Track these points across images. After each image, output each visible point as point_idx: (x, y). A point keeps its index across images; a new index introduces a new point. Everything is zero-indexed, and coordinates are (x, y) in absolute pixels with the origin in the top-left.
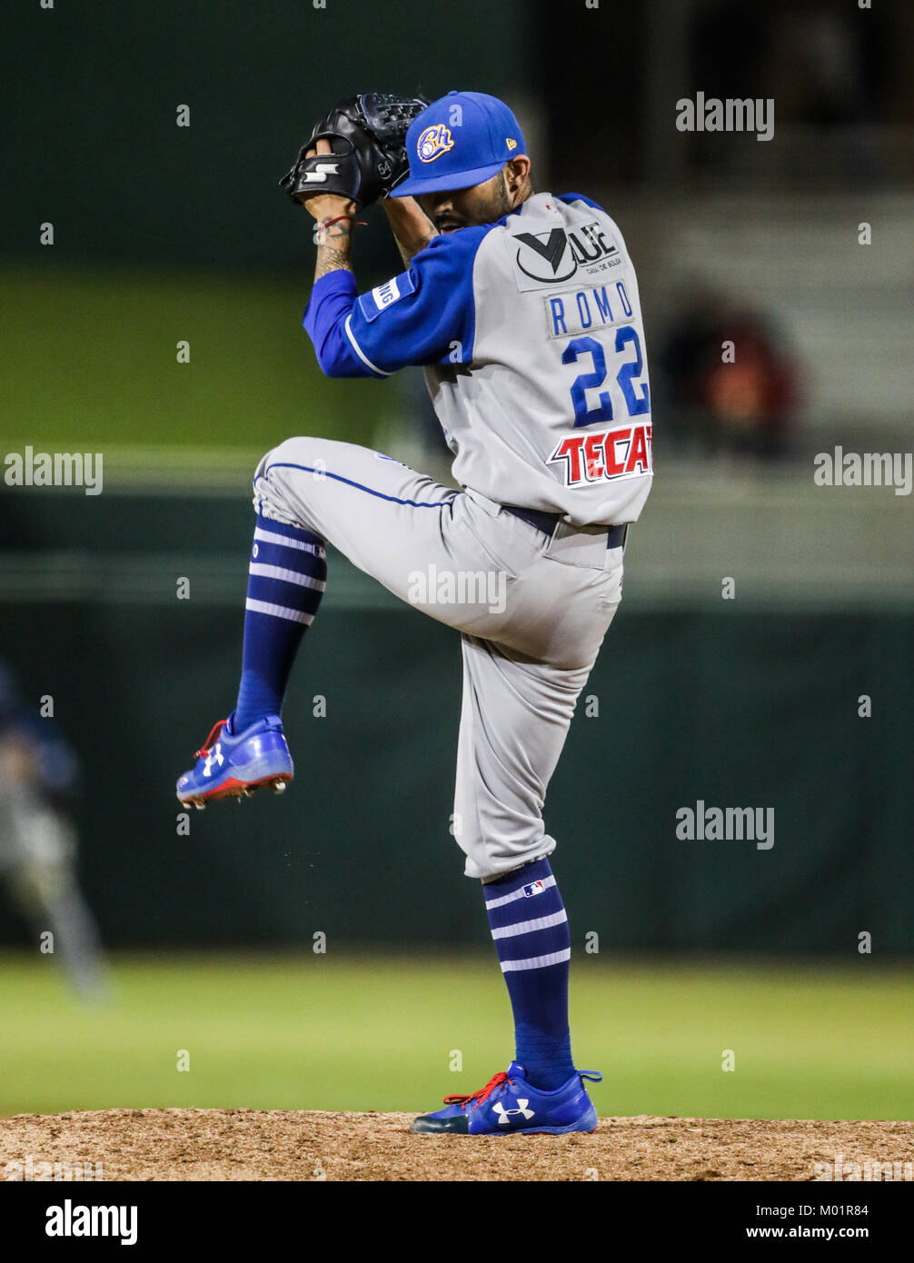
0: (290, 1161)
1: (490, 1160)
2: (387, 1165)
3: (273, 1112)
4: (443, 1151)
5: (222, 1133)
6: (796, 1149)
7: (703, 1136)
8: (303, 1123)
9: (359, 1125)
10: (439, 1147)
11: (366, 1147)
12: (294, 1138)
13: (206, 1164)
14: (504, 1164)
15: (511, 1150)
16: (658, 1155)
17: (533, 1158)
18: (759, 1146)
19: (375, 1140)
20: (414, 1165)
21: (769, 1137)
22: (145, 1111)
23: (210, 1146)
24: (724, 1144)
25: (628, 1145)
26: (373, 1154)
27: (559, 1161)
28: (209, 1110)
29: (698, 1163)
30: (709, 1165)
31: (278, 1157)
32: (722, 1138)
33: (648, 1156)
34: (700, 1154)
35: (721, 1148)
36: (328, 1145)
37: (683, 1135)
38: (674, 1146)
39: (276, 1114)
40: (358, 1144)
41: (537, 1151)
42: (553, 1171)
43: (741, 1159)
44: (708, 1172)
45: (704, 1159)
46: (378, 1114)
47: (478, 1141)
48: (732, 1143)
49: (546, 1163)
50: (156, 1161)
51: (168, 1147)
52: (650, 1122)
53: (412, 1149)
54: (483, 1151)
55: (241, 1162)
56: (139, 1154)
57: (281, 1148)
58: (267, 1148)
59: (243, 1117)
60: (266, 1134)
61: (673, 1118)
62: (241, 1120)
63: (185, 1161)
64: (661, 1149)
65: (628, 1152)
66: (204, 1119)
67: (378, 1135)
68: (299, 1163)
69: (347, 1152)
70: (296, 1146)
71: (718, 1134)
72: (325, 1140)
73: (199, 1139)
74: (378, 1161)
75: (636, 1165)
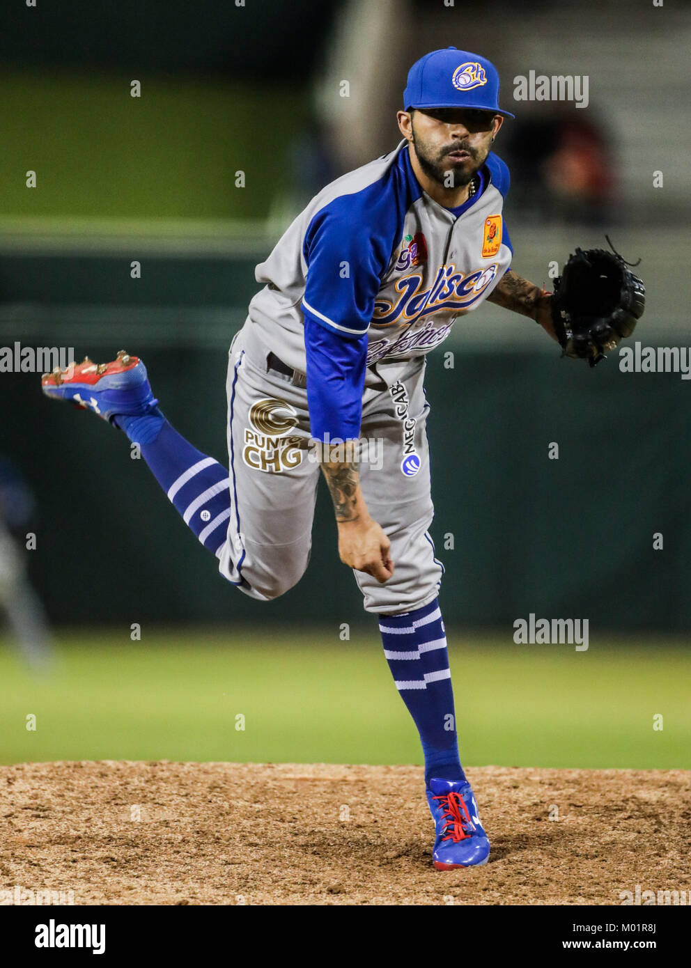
0: (203, 804)
1: (367, 803)
2: (282, 807)
4: (328, 796)
5: (147, 781)
6: (617, 793)
7: (540, 783)
8: (213, 773)
9: (260, 775)
10: (325, 792)
11: (265, 792)
12: (206, 786)
13: (134, 806)
14: (378, 806)
15: (384, 795)
16: (503, 799)
18: (586, 792)
19: (273, 787)
20: (304, 807)
21: (595, 783)
22: (84, 763)
23: (137, 792)
24: (558, 789)
26: (270, 799)
28: (136, 763)
29: (536, 804)
30: (546, 807)
31: (194, 801)
32: (556, 785)
33: (496, 800)
34: (539, 798)
35: (556, 793)
36: (234, 791)
37: (524, 782)
38: (517, 791)
39: (192, 766)
40: (259, 790)
42: (418, 812)
43: (571, 801)
44: (545, 812)
45: (541, 802)
46: (274, 765)
47: (356, 787)
48: (564, 789)
49: (412, 805)
50: (93, 804)
51: (102, 792)
52: (497, 772)
53: (303, 794)
54: (361, 796)
55: (163, 805)
56: (79, 798)
57: (195, 794)
58: (184, 793)
59: (164, 768)
60: (183, 782)
61: (516, 768)
62: (163, 771)
63: (117, 804)
66: (132, 771)
67: (275, 783)
68: (210, 805)
69: (249, 797)
70: (208, 792)
71: (553, 781)
72: (232, 787)
73: (128, 786)
74: (275, 804)
75: (486, 807)
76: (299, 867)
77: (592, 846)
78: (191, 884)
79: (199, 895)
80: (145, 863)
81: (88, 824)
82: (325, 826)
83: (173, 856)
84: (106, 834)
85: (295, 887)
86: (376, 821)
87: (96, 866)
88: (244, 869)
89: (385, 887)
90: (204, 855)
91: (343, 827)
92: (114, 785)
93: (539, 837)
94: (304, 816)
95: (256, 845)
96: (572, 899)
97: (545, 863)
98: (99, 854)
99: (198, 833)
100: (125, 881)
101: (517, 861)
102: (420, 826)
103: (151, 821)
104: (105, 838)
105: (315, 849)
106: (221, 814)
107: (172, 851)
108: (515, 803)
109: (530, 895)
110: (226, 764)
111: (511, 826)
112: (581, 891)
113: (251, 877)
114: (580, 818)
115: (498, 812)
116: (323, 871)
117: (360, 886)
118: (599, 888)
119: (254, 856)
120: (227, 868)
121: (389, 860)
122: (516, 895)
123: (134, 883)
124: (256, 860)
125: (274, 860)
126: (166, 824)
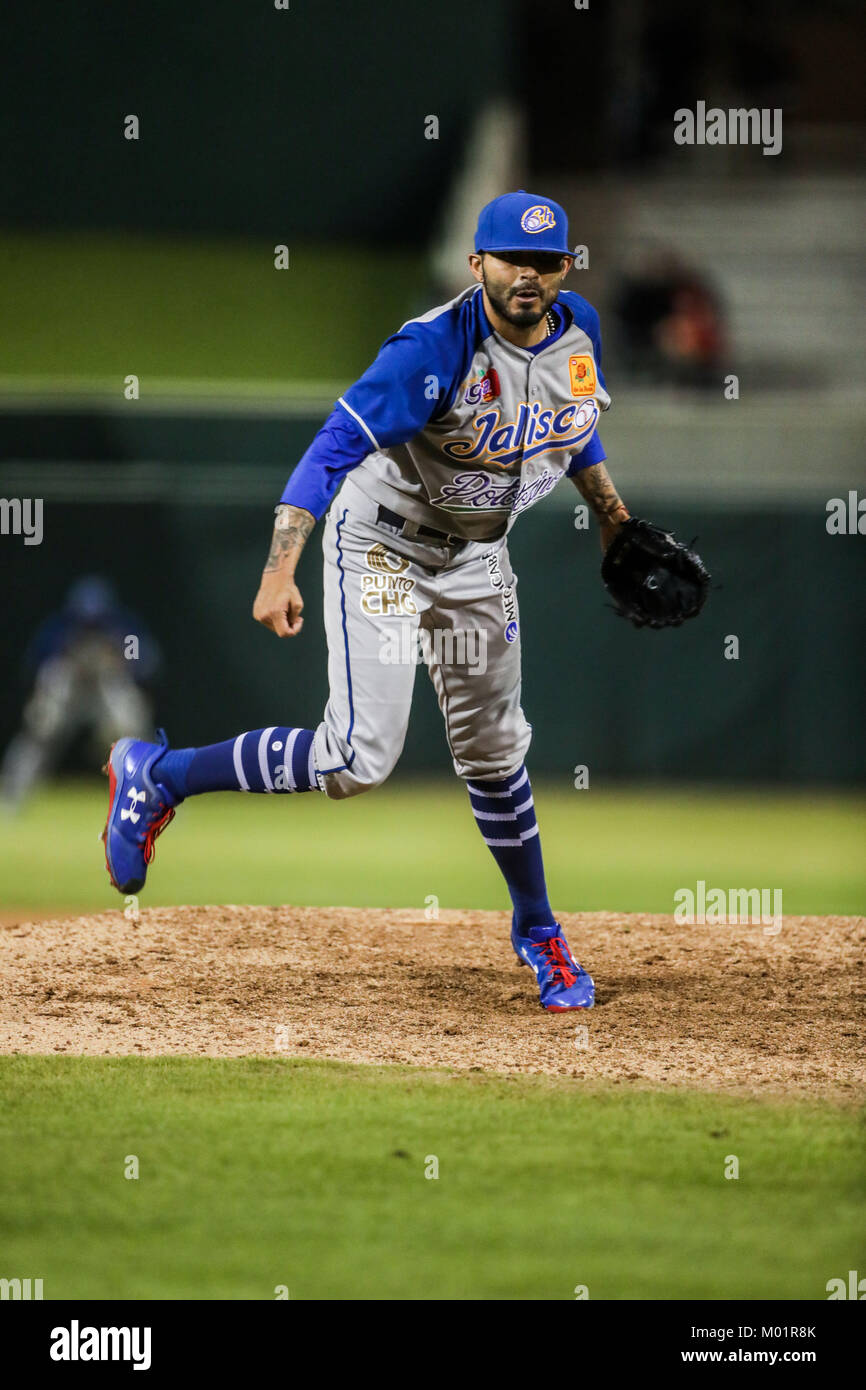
0: (323, 947)
1: (482, 947)
4: (445, 940)
5: (269, 926)
6: (726, 938)
7: (651, 928)
9: (379, 920)
10: (441, 936)
11: (383, 936)
12: (326, 930)
13: (257, 950)
16: (615, 943)
18: (696, 937)
19: (391, 931)
20: (422, 951)
22: (207, 908)
23: (259, 936)
24: (669, 934)
25: (592, 936)
26: (389, 943)
29: (647, 949)
30: (657, 951)
31: (314, 944)
33: (608, 944)
34: (650, 942)
35: (666, 938)
36: (353, 935)
37: (635, 927)
38: (629, 935)
39: (312, 910)
43: (681, 946)
44: (656, 957)
45: (652, 947)
46: (392, 910)
47: (472, 932)
48: (674, 934)
50: (216, 947)
51: (225, 936)
52: (609, 918)
53: (420, 939)
54: (476, 940)
55: (284, 948)
56: (203, 942)
57: (316, 937)
58: (304, 937)
59: (286, 913)
60: (304, 926)
61: (628, 913)
62: (284, 915)
63: (239, 948)
65: (592, 941)
66: (254, 916)
67: (393, 927)
68: (330, 949)
69: (368, 941)
70: (328, 936)
71: (664, 927)
72: (351, 931)
73: (251, 930)
74: (393, 948)
76: (416, 1009)
77: (701, 990)
78: (312, 1025)
79: (319, 1036)
80: (266, 1005)
81: (212, 967)
82: (441, 970)
83: (294, 998)
84: (228, 977)
85: (413, 1028)
86: (491, 965)
87: (219, 1007)
88: (363, 1011)
89: (500, 1029)
90: (324, 997)
91: (459, 970)
92: (236, 929)
93: (650, 980)
94: (421, 959)
95: (375, 987)
96: (682, 1040)
97: (656, 1006)
98: (222, 996)
99: (318, 975)
100: (247, 1022)
101: (628, 1003)
103: (272, 964)
104: (228, 981)
105: (432, 991)
106: (341, 958)
107: (293, 993)
108: (627, 947)
109: (642, 1037)
110: (345, 909)
111: (623, 969)
112: (691, 1033)
113: (369, 1018)
114: (690, 962)
115: (610, 957)
116: (440, 1013)
117: (475, 1028)
118: (708, 1030)
119: (373, 998)
120: (347, 1010)
121: (504, 1003)
122: (628, 1037)
123: (256, 1024)
124: (375, 1003)
125: (392, 1002)
126: (287, 967)
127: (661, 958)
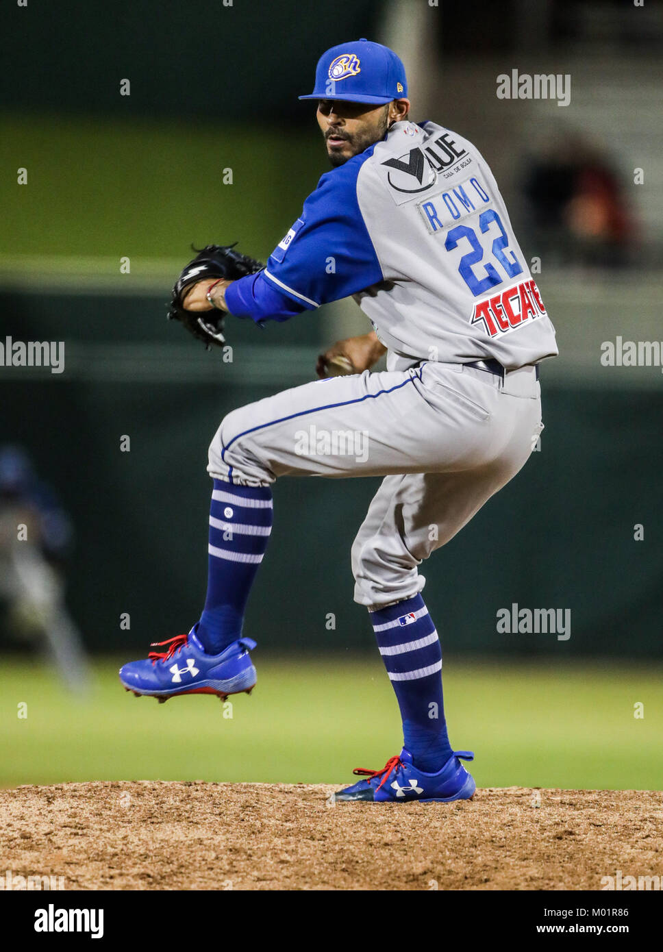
0: (236, 822)
1: (393, 822)
2: (312, 825)
3: (222, 784)
4: (356, 815)
5: (182, 801)
6: (635, 813)
7: (561, 803)
8: (245, 793)
9: (290, 794)
10: (353, 811)
11: (295, 811)
12: (239, 805)
13: (170, 825)
14: (405, 825)
15: (410, 814)
16: (525, 818)
17: (428, 820)
18: (606, 811)
19: (303, 806)
20: (334, 826)
21: (614, 804)
22: (121, 783)
23: (173, 811)
24: (578, 810)
25: (502, 811)
26: (301, 818)
27: (448, 822)
28: (171, 782)
29: (558, 824)
30: (567, 826)
31: (227, 819)
32: (576, 804)
33: (518, 819)
34: (560, 817)
35: (576, 813)
36: (266, 810)
37: (546, 803)
38: (539, 810)
39: (225, 785)
40: (290, 809)
41: (431, 815)
42: (443, 831)
43: (591, 821)
44: (566, 831)
45: (562, 821)
46: (305, 786)
48: (584, 808)
49: (438, 824)
50: (130, 822)
51: (139, 811)
52: (519, 792)
53: (332, 814)
54: (388, 815)
55: (197, 823)
56: (116, 817)
58: (218, 812)
59: (199, 788)
60: (217, 801)
61: (538, 788)
62: (197, 790)
63: (153, 823)
64: (528, 813)
65: (503, 816)
66: (168, 790)
67: (305, 802)
68: (243, 824)
69: (281, 816)
70: (240, 811)
71: (574, 801)
72: (264, 806)
73: (163, 805)
74: (305, 822)
75: (509, 826)
76: (328, 883)
80: (180, 879)
81: (125, 842)
82: (353, 844)
83: (207, 873)
84: (142, 852)
86: (402, 840)
90: (236, 872)
91: (371, 845)
92: (151, 804)
93: (560, 855)
94: (333, 834)
95: (287, 862)
97: (566, 880)
98: (135, 871)
99: (231, 850)
101: (539, 878)
102: (445, 844)
103: (185, 839)
104: (141, 855)
105: (344, 866)
106: (253, 833)
107: (206, 868)
108: (537, 822)
111: (533, 844)
114: (600, 837)
115: (520, 831)
119: (285, 873)
121: (415, 877)
124: (287, 877)
125: (304, 877)
126: (200, 841)
127: (571, 833)
